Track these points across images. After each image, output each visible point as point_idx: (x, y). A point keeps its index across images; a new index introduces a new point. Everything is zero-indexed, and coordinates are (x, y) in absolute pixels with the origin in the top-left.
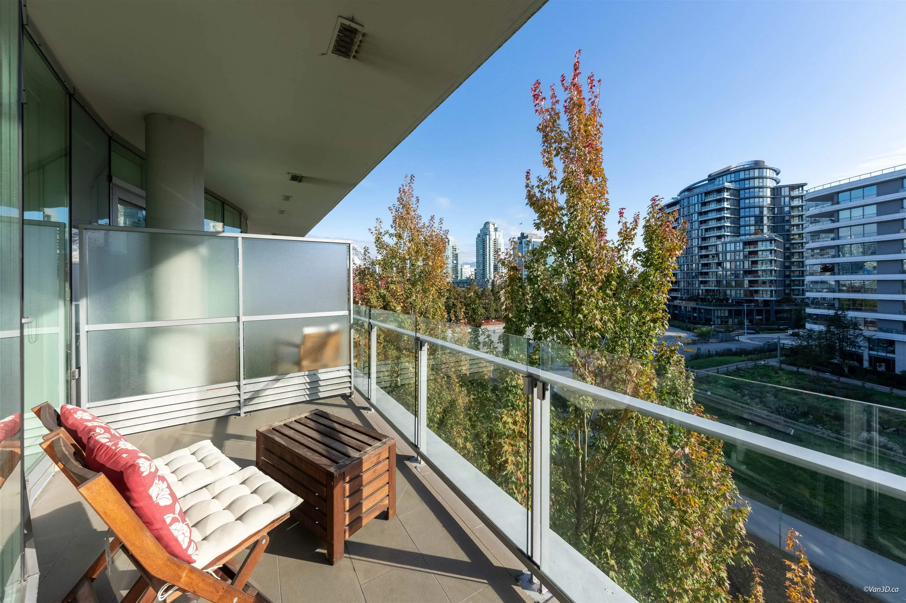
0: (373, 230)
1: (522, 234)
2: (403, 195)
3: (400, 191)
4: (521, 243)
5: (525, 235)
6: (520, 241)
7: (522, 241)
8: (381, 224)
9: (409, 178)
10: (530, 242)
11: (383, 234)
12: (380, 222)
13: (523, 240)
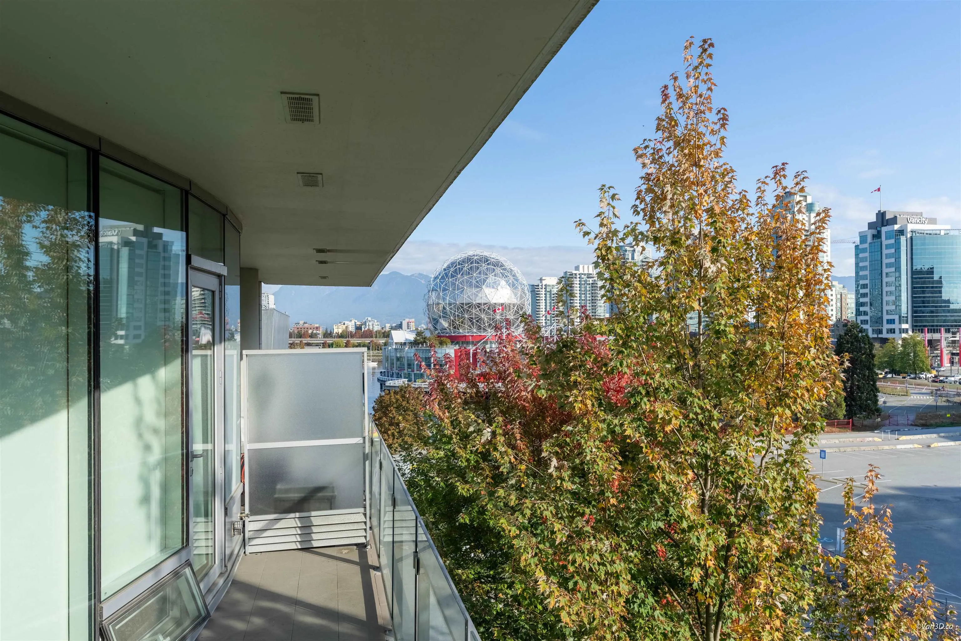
0: (594, 226)
1: (881, 215)
2: (676, 105)
3: (665, 97)
4: (877, 236)
5: (888, 217)
6: (874, 232)
7: (879, 232)
8: (614, 203)
9: (696, 50)
10: (901, 232)
11: (621, 235)
12: (613, 197)
13: (884, 229)
